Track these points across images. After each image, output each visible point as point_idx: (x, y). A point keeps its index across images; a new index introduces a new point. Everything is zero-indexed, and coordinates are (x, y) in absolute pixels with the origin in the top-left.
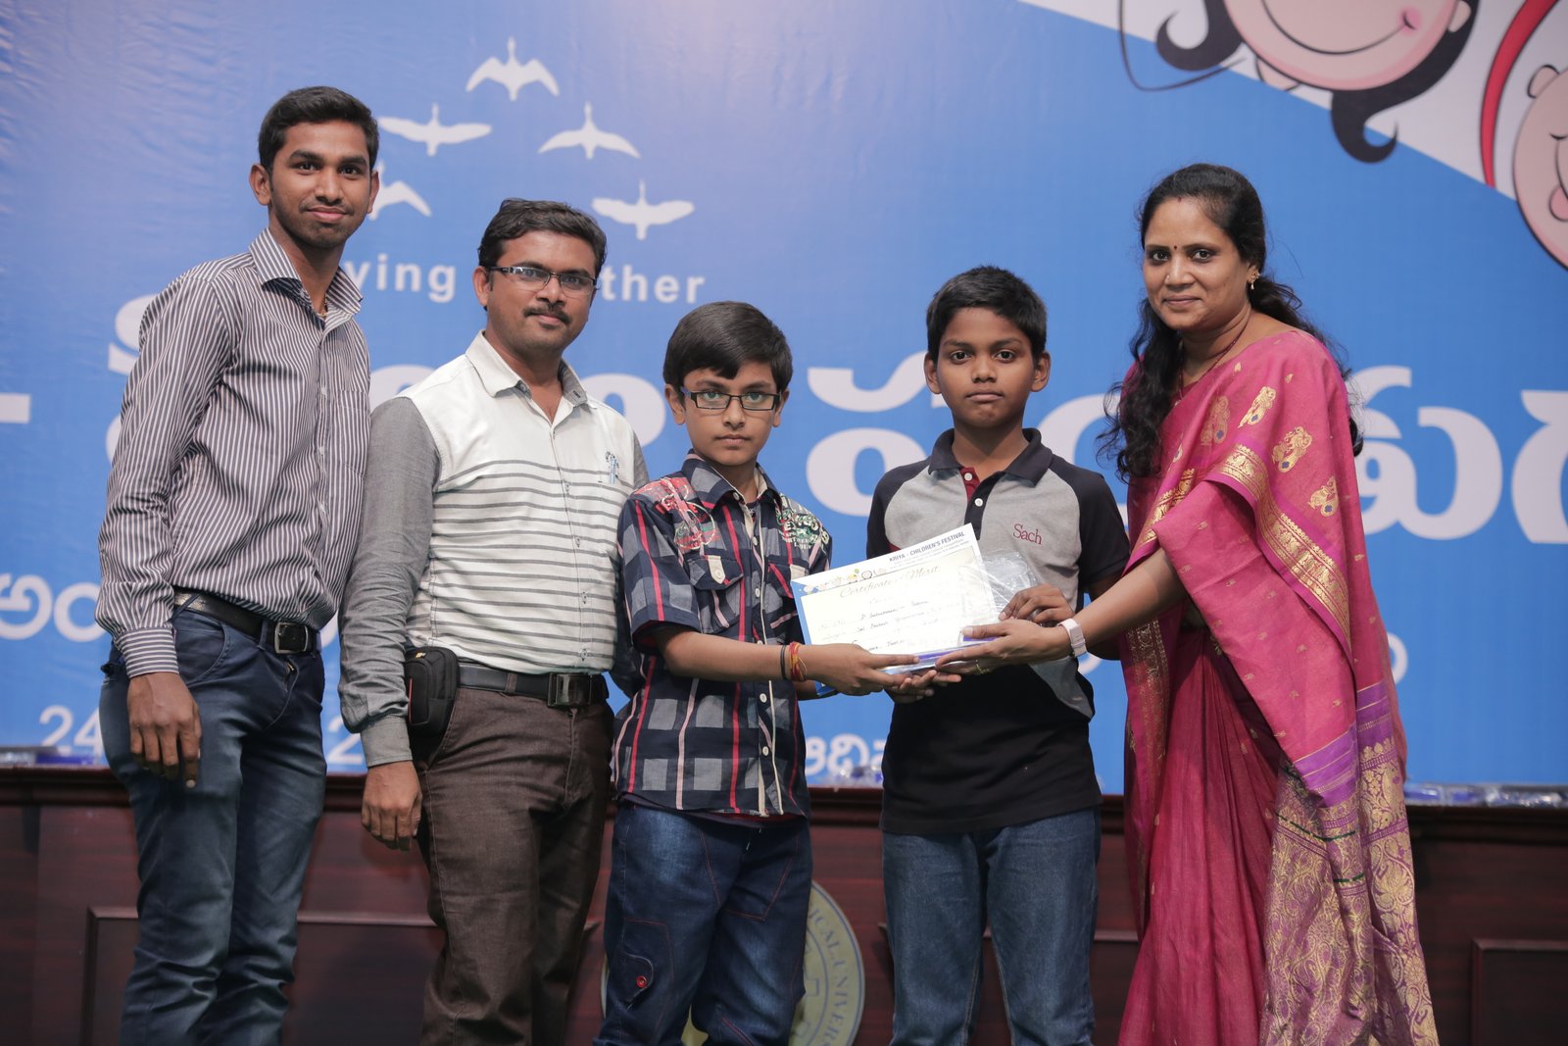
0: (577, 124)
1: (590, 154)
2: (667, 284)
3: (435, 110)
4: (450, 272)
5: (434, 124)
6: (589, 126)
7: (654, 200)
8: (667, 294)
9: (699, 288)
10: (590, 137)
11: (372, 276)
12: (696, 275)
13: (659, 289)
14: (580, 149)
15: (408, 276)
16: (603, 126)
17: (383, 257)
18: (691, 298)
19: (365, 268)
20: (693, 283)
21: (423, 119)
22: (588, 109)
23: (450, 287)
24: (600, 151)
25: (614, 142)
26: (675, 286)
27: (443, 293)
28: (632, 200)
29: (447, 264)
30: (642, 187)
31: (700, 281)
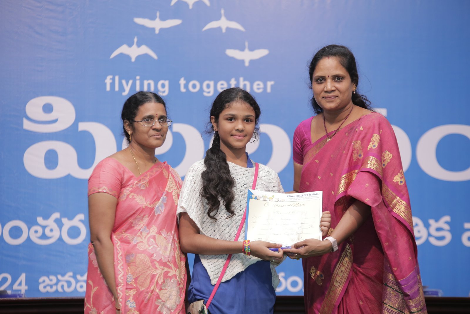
0: (218, 18)
1: (224, 31)
2: (258, 85)
3: (158, 14)
4: (167, 83)
5: (158, 20)
6: (223, 19)
7: (252, 49)
8: (258, 89)
9: (272, 86)
10: (223, 23)
11: (134, 85)
12: (270, 80)
13: (255, 87)
14: (220, 29)
15: (149, 85)
16: (229, 18)
17: (138, 77)
18: (269, 90)
19: (131, 82)
20: (270, 84)
21: (153, 18)
22: (223, 11)
23: (167, 89)
24: (228, 29)
25: (234, 25)
26: (262, 85)
27: (164, 92)
28: (242, 49)
29: (165, 80)
30: (247, 44)
31: (272, 83)
